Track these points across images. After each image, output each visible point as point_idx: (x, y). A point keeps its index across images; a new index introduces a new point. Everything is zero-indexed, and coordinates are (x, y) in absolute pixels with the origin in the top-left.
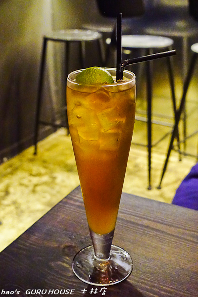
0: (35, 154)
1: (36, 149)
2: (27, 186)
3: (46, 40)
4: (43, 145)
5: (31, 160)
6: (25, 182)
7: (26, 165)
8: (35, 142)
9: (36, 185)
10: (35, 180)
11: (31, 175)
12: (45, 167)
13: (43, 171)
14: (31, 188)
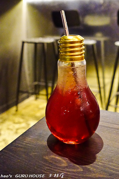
0: (17, 110)
1: (17, 108)
2: (12, 130)
3: (23, 43)
4: (21, 106)
5: (15, 115)
6: (11, 127)
7: (12, 117)
8: (16, 103)
9: (17, 129)
10: (17, 126)
11: (15, 123)
12: (23, 118)
13: (21, 120)
14: (15, 131)
